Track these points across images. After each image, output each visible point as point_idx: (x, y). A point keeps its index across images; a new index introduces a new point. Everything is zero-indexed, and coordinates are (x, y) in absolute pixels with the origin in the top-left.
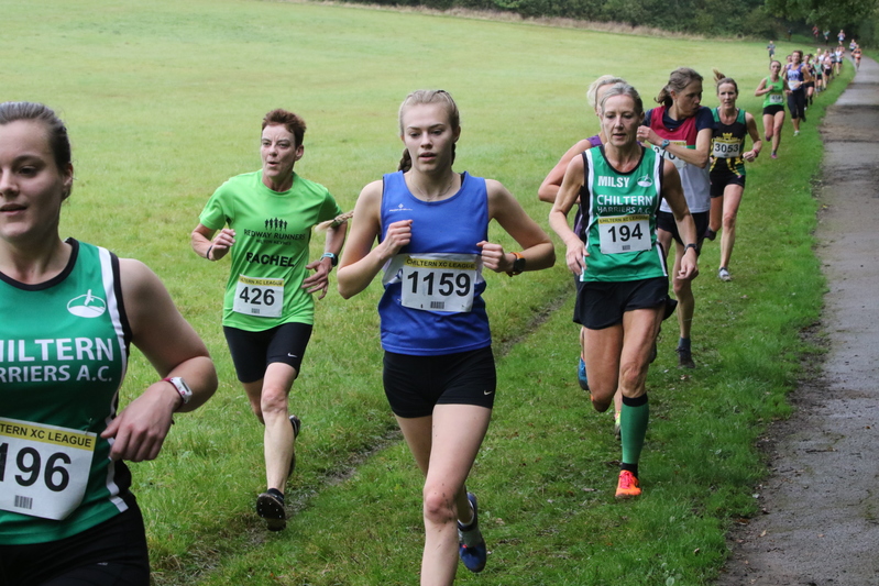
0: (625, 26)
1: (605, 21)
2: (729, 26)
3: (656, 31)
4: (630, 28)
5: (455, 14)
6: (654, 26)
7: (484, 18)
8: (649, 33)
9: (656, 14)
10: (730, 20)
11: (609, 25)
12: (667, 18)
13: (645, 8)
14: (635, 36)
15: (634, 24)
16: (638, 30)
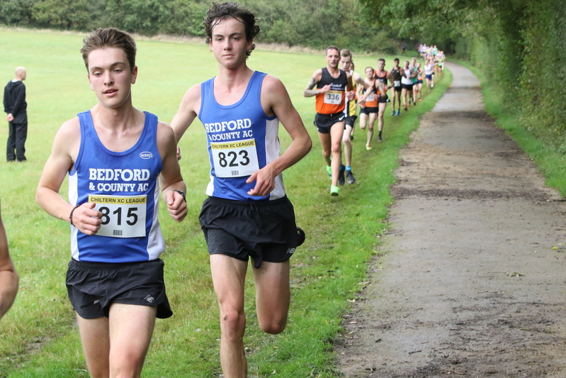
0: (284, 47)
1: (269, 42)
2: (360, 45)
3: (306, 49)
4: (288, 47)
5: (159, 39)
6: (305, 46)
7: (180, 42)
8: (302, 51)
9: (307, 37)
10: (361, 41)
11: (272, 46)
12: (315, 40)
13: (299, 33)
14: (291, 53)
15: (291, 45)
16: (294, 49)
